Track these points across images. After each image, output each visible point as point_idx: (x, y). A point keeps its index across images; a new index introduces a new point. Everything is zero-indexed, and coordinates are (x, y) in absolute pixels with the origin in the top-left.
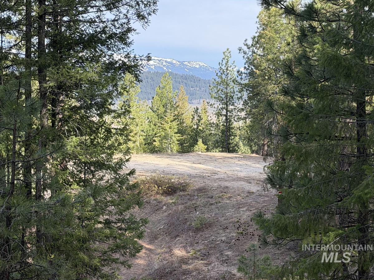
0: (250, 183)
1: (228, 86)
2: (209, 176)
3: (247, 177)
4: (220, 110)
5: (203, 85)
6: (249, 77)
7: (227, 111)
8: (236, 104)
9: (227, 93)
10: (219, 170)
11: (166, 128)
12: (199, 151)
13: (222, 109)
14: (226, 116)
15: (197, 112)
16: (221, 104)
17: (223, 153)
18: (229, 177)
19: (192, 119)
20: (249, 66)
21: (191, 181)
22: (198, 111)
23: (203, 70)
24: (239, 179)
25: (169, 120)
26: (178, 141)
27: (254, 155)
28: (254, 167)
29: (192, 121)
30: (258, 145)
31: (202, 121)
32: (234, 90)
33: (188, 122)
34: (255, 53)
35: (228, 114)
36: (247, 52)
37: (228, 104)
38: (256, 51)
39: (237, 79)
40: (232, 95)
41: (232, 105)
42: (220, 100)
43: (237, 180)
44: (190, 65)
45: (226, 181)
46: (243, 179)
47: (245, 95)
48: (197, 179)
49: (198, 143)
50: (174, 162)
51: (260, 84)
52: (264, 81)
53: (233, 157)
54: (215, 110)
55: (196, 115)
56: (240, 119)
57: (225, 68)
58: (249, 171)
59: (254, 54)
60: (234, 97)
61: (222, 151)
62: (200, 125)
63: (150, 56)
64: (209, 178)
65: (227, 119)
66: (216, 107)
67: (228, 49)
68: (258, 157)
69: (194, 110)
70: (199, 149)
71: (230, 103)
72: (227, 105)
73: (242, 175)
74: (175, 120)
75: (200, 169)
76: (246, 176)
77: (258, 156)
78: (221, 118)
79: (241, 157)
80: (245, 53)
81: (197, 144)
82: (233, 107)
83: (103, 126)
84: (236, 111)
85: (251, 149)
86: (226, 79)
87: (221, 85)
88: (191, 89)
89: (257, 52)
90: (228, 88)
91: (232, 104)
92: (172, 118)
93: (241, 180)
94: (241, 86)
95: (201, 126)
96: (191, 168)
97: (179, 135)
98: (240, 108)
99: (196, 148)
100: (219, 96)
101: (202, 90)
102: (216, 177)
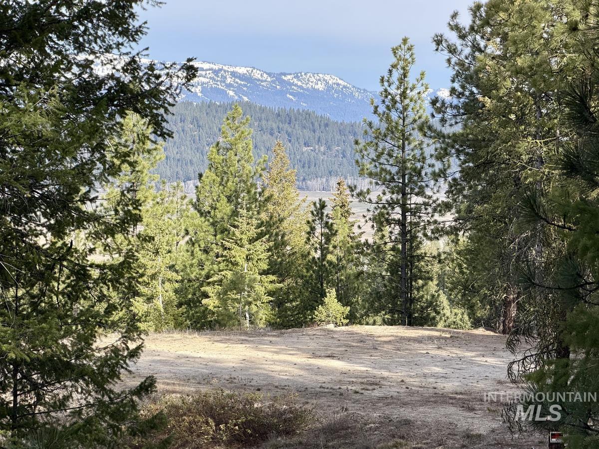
0: (472, 409)
1: (406, 143)
2: (356, 392)
3: (461, 393)
4: (384, 207)
5: (338, 137)
6: (465, 117)
7: (405, 210)
8: (428, 192)
9: (404, 162)
10: (385, 374)
11: (238, 259)
12: (329, 322)
13: (391, 204)
14: (402, 223)
15: (322, 214)
16: (387, 190)
17: (393, 327)
18: (411, 393)
19: (309, 233)
20: (463, 87)
21: (309, 407)
22: (325, 212)
23: (336, 95)
24: (441, 399)
25: (244, 237)
26: (270, 293)
27: (481, 331)
28: (480, 365)
29: (308, 239)
30: (492, 303)
31: (337, 239)
32: (422, 154)
33: (297, 241)
34: (480, 51)
35: (409, 219)
36: (459, 48)
37: (408, 190)
38: (482, 43)
39: (432, 121)
40: (419, 165)
41: (417, 194)
42: (385, 180)
43: (435, 402)
44: (299, 83)
45: (405, 404)
46: (451, 398)
47: (455, 166)
48: (323, 400)
49: (326, 300)
50: (261, 354)
51: (495, 135)
52: (505, 128)
53: (423, 337)
54: (372, 209)
55: (318, 222)
56: (439, 232)
57: (399, 92)
58: (467, 376)
59: (477, 54)
60: (423, 173)
61: (392, 323)
62: (331, 249)
63: (192, 67)
64: (358, 397)
65: (403, 233)
66: (374, 199)
67: (405, 41)
68: (492, 336)
69: (313, 208)
70: (328, 316)
71: (412, 189)
72: (404, 194)
73: (449, 386)
74: (260, 236)
75: (331, 371)
76: (459, 390)
77: (492, 333)
78: (387, 229)
79: (446, 338)
80: (452, 50)
81: (322, 303)
82: (420, 200)
83: (65, 260)
84: (430, 210)
85: (472, 314)
86: (401, 121)
87: (388, 139)
88: (305, 149)
89: (486, 47)
90: (407, 148)
91: (417, 190)
92: (253, 232)
93: (445, 402)
94: (443, 142)
95: (332, 253)
96: (309, 368)
97: (272, 277)
98: (439, 202)
99: (321, 312)
100: (382, 169)
101: (334, 153)
102: (377, 393)
